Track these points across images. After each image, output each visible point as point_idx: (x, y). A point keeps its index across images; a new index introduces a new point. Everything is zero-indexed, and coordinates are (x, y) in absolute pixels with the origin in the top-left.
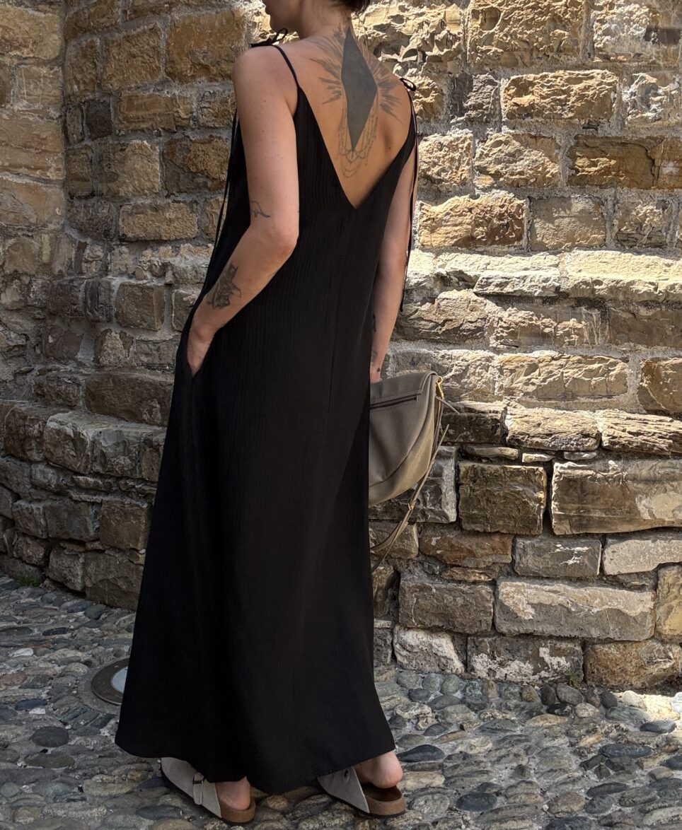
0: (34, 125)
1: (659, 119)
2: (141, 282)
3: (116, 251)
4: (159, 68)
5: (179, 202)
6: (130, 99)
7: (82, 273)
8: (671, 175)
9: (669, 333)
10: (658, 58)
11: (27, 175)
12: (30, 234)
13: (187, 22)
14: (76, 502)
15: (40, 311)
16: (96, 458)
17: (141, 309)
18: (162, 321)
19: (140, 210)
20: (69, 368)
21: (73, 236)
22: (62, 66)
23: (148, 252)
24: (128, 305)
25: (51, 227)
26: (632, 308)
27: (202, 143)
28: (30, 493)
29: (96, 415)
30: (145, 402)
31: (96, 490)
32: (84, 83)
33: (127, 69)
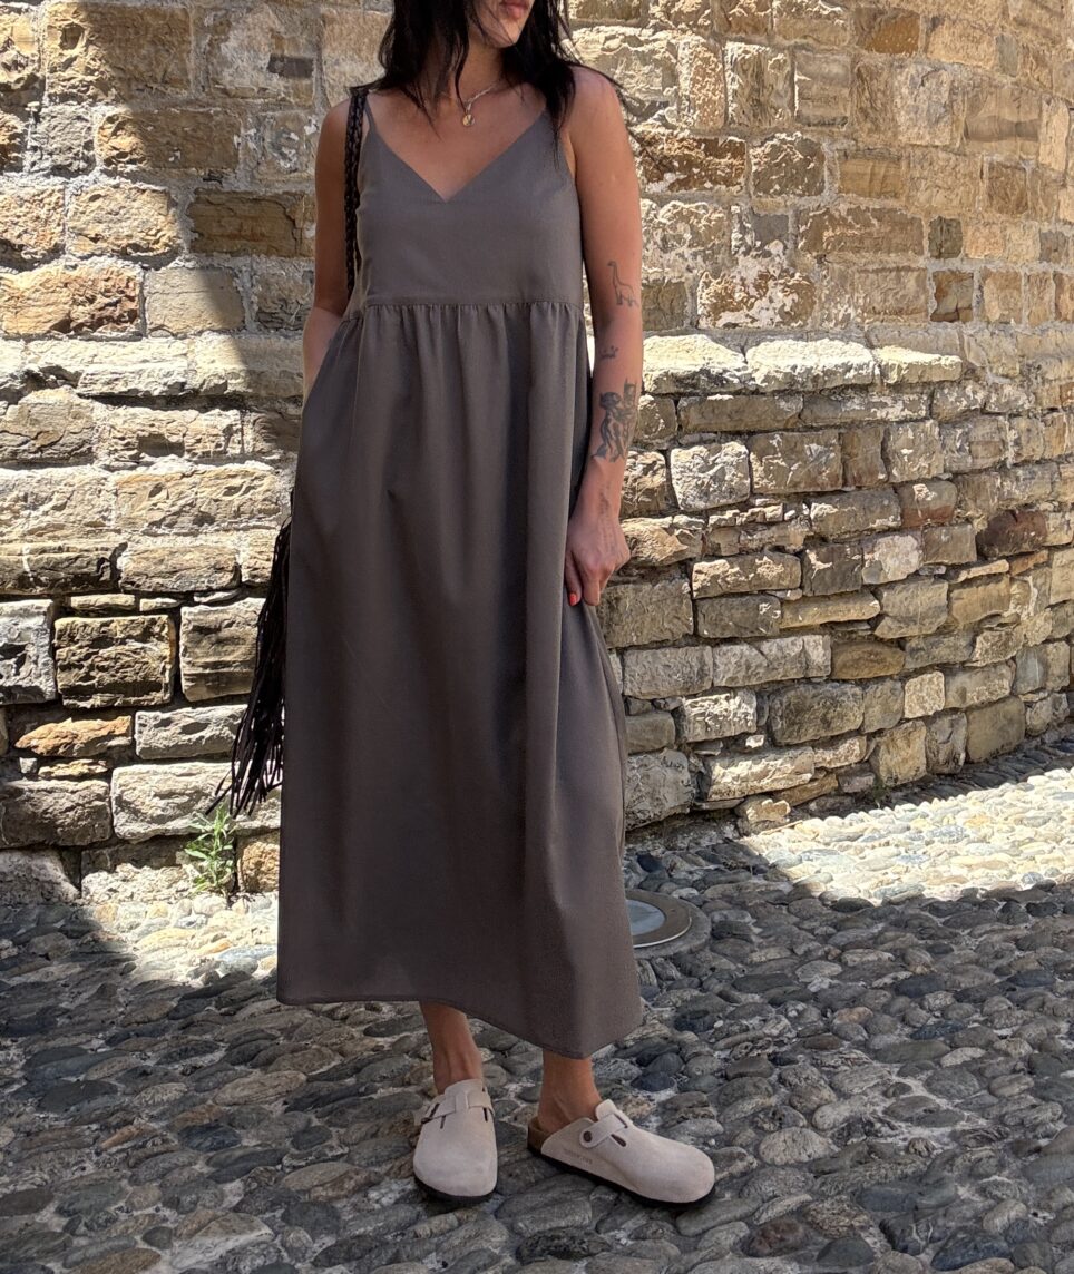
26: (277, 406)
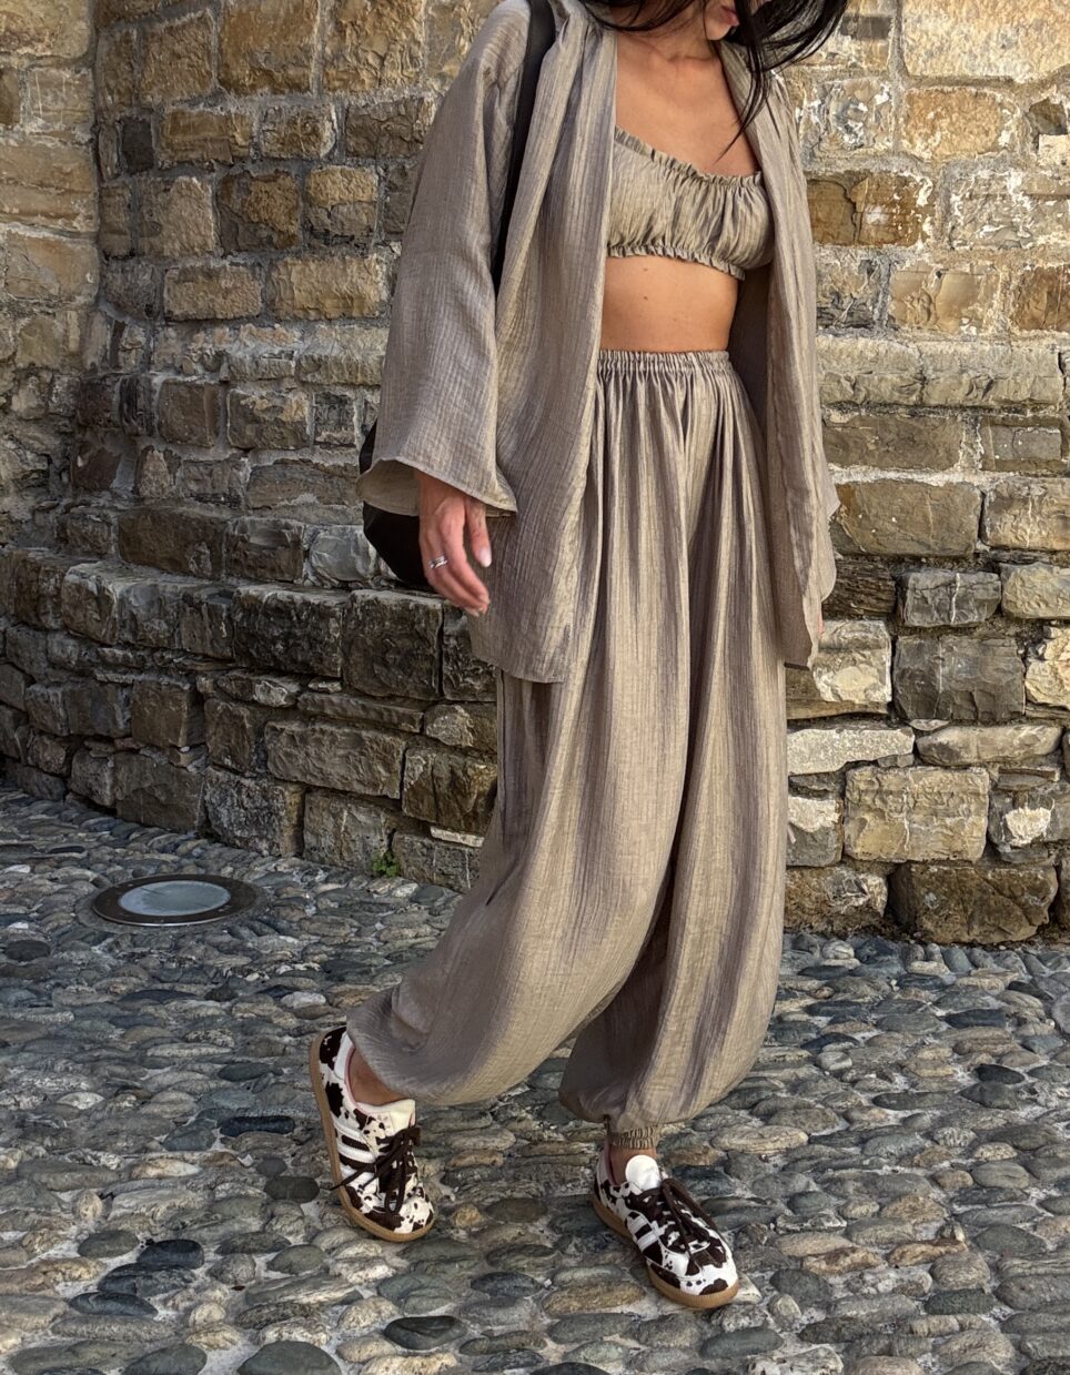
0: (52, 154)
1: (862, 146)
2: (188, 379)
3: (161, 335)
4: (209, 73)
5: (237, 265)
6: (174, 116)
7: (120, 368)
8: (877, 225)
9: (872, 447)
10: (859, 59)
11: (46, 227)
12: (50, 311)
13: (244, 10)
14: (102, 683)
15: (67, 422)
16: (124, 622)
17: (190, 418)
18: (217, 434)
19: (189, 277)
20: (102, 502)
21: (109, 314)
22: (92, 67)
23: (201, 335)
24: (172, 410)
25: (80, 300)
27: (267, 181)
28: (46, 674)
29: (132, 566)
30: (191, 547)
31: (126, 666)
32: (119, 92)
33: (171, 75)
